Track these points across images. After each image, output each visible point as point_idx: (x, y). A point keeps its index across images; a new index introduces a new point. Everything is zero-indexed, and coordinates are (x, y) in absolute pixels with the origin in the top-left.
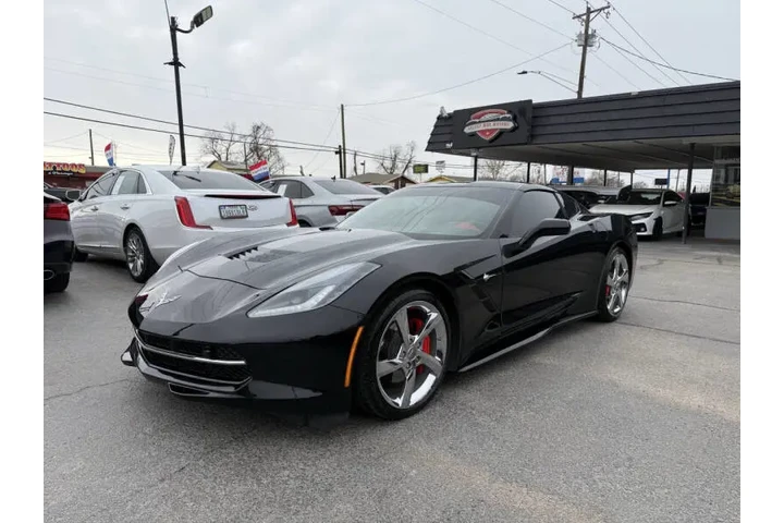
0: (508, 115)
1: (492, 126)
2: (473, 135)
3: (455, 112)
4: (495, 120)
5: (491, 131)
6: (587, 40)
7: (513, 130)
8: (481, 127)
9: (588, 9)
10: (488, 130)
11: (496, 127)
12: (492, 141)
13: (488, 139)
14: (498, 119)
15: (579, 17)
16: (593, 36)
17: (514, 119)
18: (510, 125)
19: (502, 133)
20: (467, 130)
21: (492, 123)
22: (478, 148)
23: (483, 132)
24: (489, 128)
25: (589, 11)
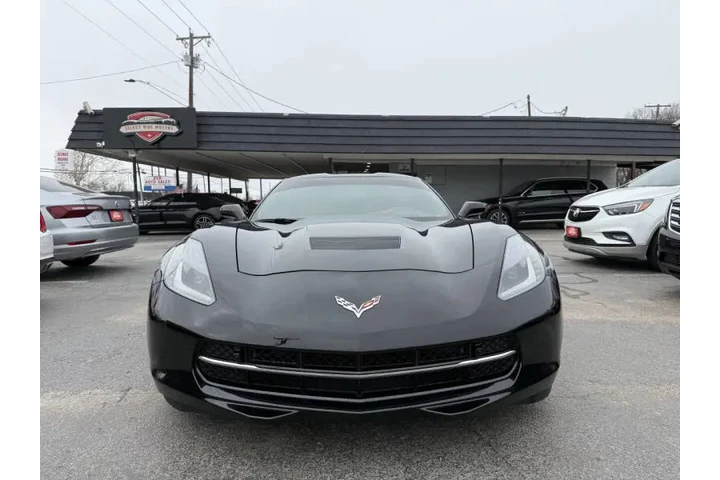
0: (171, 120)
1: (154, 128)
2: (131, 136)
3: (105, 109)
4: (157, 123)
5: (154, 134)
6: (193, 62)
7: (178, 134)
8: (141, 128)
9: (191, 35)
10: (151, 133)
11: (158, 130)
12: (153, 144)
13: (150, 141)
14: (160, 123)
15: (182, 39)
16: (197, 59)
17: (178, 124)
18: (174, 130)
19: (165, 136)
20: (123, 130)
21: (154, 126)
22: (137, 150)
23: (145, 134)
24: (150, 130)
25: (192, 37)
